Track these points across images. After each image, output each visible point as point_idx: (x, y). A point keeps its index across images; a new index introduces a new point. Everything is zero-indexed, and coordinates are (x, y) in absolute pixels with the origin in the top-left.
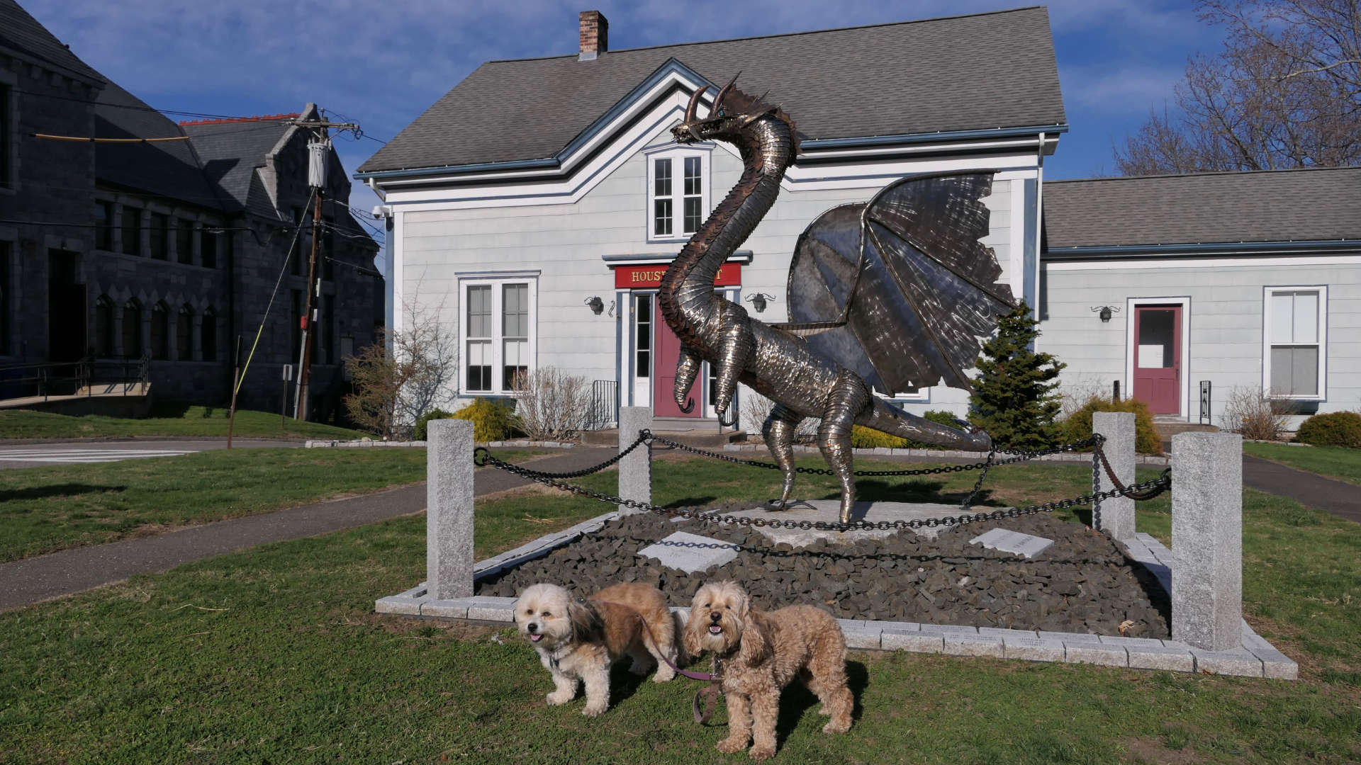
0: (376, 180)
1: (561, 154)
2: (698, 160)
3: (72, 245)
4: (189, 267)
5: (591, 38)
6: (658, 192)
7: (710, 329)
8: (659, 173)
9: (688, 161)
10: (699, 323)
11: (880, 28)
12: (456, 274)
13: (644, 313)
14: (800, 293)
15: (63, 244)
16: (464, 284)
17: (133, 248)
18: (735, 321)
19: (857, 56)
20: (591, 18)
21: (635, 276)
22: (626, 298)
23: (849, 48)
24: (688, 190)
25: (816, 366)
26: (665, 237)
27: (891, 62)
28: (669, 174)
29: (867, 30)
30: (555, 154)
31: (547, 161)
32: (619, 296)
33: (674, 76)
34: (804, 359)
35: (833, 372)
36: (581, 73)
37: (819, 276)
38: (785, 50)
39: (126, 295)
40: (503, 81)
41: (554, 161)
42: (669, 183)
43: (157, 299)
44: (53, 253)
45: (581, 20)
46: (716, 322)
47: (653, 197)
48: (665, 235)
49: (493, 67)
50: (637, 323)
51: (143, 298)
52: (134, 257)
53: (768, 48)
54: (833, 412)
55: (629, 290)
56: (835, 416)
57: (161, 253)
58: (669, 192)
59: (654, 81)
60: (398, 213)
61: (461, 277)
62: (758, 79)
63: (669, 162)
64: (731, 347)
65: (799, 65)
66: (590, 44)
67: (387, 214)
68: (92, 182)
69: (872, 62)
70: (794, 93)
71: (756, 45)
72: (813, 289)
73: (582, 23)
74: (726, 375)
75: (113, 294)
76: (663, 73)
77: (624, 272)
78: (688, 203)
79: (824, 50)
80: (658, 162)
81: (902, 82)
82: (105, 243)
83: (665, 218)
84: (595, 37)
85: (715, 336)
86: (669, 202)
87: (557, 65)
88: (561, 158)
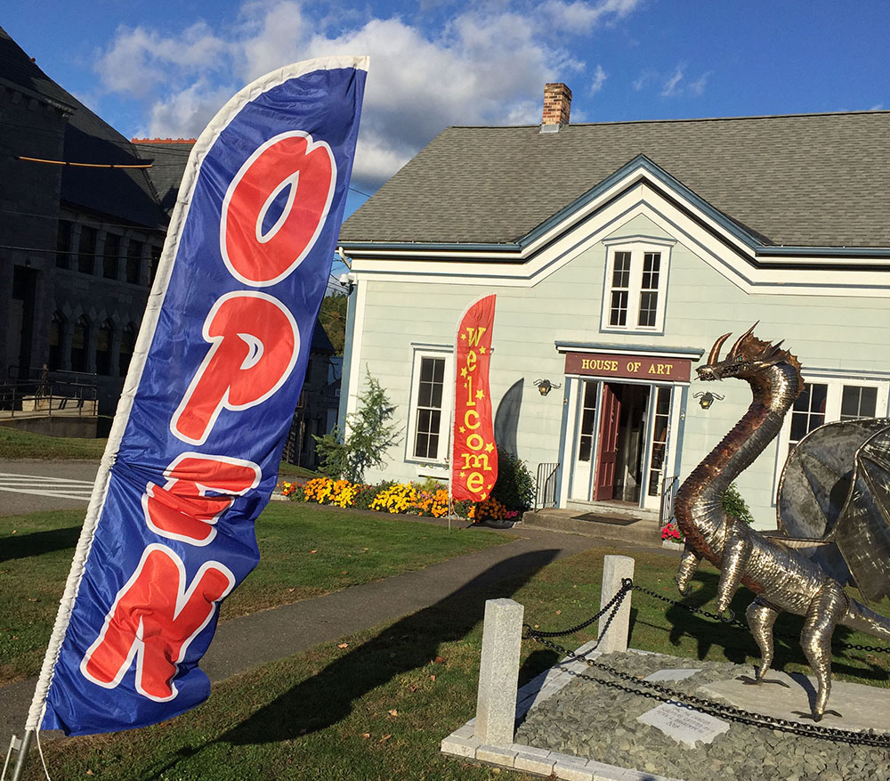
0: (344, 249)
1: (525, 240)
2: (658, 256)
3: (36, 263)
4: (135, 286)
5: (554, 110)
6: (616, 284)
7: (716, 540)
8: (617, 265)
9: (648, 257)
10: (708, 534)
11: (856, 117)
12: (412, 344)
13: (591, 400)
14: (788, 498)
15: (28, 262)
16: (419, 355)
17: (87, 267)
18: (740, 537)
19: (830, 150)
20: (556, 90)
21: (586, 364)
22: (574, 383)
23: (822, 139)
24: (645, 285)
25: (804, 575)
26: (618, 328)
27: (866, 159)
28: (627, 267)
29: (842, 117)
30: (518, 239)
31: (510, 246)
32: (568, 380)
33: (642, 172)
34: (793, 569)
35: (818, 580)
36: (543, 147)
37: (806, 483)
38: (753, 135)
39: (79, 312)
40: (465, 150)
41: (515, 247)
42: (627, 275)
43: (105, 318)
44: (18, 270)
45: (546, 92)
46: (722, 534)
47: (609, 288)
48: (618, 326)
49: (455, 133)
50: (582, 408)
51: (93, 316)
52: (88, 276)
53: (734, 132)
54: (816, 618)
55: (578, 376)
56: (818, 623)
57: (111, 272)
58: (626, 285)
59: (621, 175)
60: (362, 282)
61: (417, 347)
62: (723, 169)
63: (628, 255)
64: (735, 559)
65: (766, 155)
66: (554, 116)
67: (351, 281)
68: (57, 203)
69: (845, 157)
70: (760, 188)
71: (723, 127)
72: (801, 493)
73: (547, 94)
74: (729, 582)
75: (67, 310)
76: (631, 168)
77: (574, 357)
78: (644, 296)
79: (794, 139)
80: (618, 255)
81: (877, 184)
82: (63, 262)
83: (620, 309)
84: (558, 110)
85: (720, 546)
86: (625, 294)
87: (520, 136)
88: (523, 244)
